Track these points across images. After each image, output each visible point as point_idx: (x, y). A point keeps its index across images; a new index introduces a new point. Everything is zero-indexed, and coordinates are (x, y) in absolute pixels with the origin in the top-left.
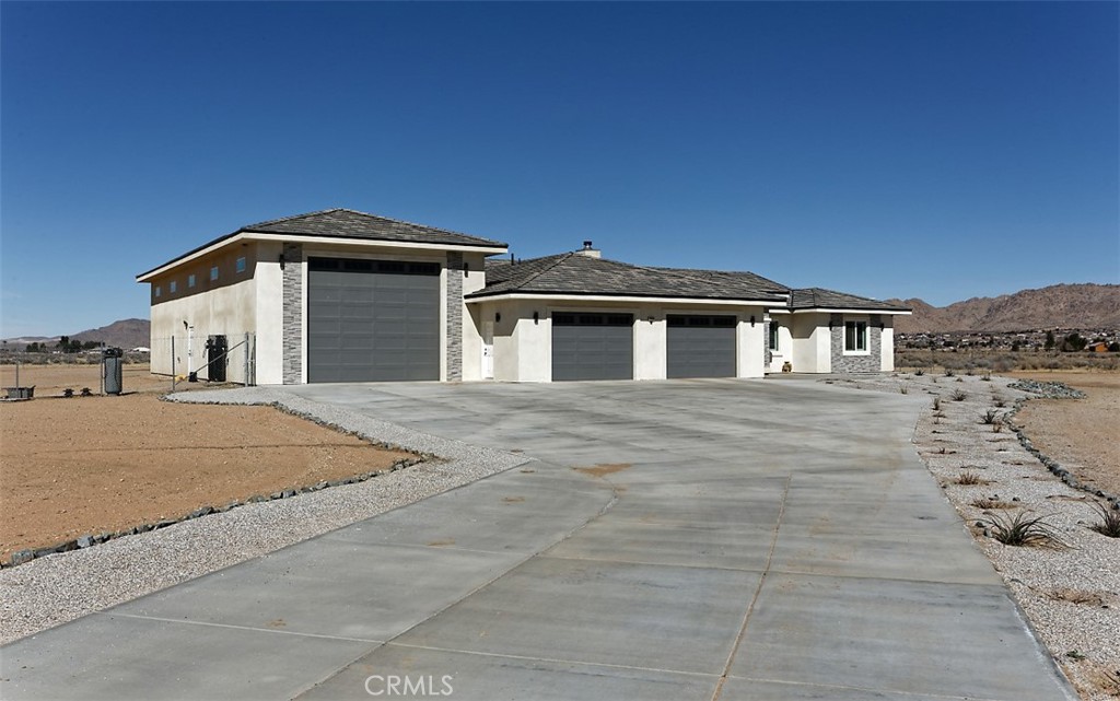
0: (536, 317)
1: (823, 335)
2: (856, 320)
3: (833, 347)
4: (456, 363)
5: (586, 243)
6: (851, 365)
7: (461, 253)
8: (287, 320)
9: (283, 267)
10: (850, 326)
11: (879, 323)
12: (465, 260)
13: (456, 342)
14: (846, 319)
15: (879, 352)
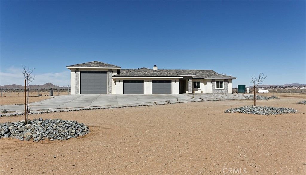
0: (120, 81)
1: (209, 84)
2: (220, 81)
3: (213, 87)
4: (111, 90)
5: (155, 65)
6: (218, 92)
7: (112, 69)
8: (76, 83)
9: (75, 73)
10: (218, 82)
11: (227, 81)
12: (112, 70)
13: (111, 86)
14: (216, 81)
15: (228, 88)
